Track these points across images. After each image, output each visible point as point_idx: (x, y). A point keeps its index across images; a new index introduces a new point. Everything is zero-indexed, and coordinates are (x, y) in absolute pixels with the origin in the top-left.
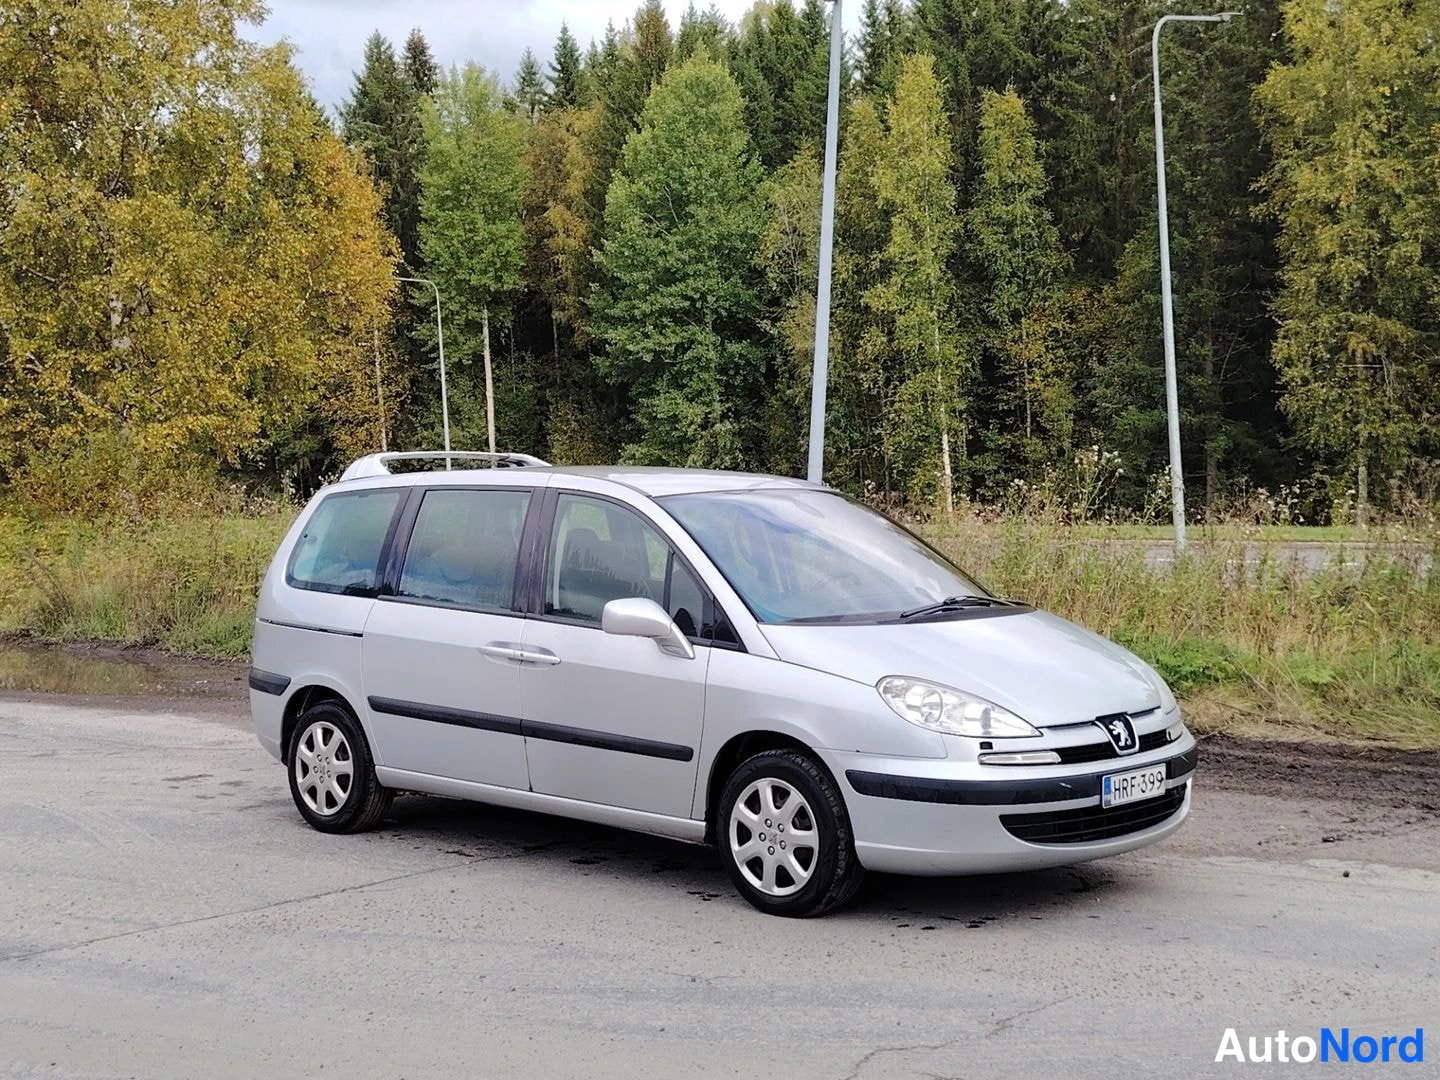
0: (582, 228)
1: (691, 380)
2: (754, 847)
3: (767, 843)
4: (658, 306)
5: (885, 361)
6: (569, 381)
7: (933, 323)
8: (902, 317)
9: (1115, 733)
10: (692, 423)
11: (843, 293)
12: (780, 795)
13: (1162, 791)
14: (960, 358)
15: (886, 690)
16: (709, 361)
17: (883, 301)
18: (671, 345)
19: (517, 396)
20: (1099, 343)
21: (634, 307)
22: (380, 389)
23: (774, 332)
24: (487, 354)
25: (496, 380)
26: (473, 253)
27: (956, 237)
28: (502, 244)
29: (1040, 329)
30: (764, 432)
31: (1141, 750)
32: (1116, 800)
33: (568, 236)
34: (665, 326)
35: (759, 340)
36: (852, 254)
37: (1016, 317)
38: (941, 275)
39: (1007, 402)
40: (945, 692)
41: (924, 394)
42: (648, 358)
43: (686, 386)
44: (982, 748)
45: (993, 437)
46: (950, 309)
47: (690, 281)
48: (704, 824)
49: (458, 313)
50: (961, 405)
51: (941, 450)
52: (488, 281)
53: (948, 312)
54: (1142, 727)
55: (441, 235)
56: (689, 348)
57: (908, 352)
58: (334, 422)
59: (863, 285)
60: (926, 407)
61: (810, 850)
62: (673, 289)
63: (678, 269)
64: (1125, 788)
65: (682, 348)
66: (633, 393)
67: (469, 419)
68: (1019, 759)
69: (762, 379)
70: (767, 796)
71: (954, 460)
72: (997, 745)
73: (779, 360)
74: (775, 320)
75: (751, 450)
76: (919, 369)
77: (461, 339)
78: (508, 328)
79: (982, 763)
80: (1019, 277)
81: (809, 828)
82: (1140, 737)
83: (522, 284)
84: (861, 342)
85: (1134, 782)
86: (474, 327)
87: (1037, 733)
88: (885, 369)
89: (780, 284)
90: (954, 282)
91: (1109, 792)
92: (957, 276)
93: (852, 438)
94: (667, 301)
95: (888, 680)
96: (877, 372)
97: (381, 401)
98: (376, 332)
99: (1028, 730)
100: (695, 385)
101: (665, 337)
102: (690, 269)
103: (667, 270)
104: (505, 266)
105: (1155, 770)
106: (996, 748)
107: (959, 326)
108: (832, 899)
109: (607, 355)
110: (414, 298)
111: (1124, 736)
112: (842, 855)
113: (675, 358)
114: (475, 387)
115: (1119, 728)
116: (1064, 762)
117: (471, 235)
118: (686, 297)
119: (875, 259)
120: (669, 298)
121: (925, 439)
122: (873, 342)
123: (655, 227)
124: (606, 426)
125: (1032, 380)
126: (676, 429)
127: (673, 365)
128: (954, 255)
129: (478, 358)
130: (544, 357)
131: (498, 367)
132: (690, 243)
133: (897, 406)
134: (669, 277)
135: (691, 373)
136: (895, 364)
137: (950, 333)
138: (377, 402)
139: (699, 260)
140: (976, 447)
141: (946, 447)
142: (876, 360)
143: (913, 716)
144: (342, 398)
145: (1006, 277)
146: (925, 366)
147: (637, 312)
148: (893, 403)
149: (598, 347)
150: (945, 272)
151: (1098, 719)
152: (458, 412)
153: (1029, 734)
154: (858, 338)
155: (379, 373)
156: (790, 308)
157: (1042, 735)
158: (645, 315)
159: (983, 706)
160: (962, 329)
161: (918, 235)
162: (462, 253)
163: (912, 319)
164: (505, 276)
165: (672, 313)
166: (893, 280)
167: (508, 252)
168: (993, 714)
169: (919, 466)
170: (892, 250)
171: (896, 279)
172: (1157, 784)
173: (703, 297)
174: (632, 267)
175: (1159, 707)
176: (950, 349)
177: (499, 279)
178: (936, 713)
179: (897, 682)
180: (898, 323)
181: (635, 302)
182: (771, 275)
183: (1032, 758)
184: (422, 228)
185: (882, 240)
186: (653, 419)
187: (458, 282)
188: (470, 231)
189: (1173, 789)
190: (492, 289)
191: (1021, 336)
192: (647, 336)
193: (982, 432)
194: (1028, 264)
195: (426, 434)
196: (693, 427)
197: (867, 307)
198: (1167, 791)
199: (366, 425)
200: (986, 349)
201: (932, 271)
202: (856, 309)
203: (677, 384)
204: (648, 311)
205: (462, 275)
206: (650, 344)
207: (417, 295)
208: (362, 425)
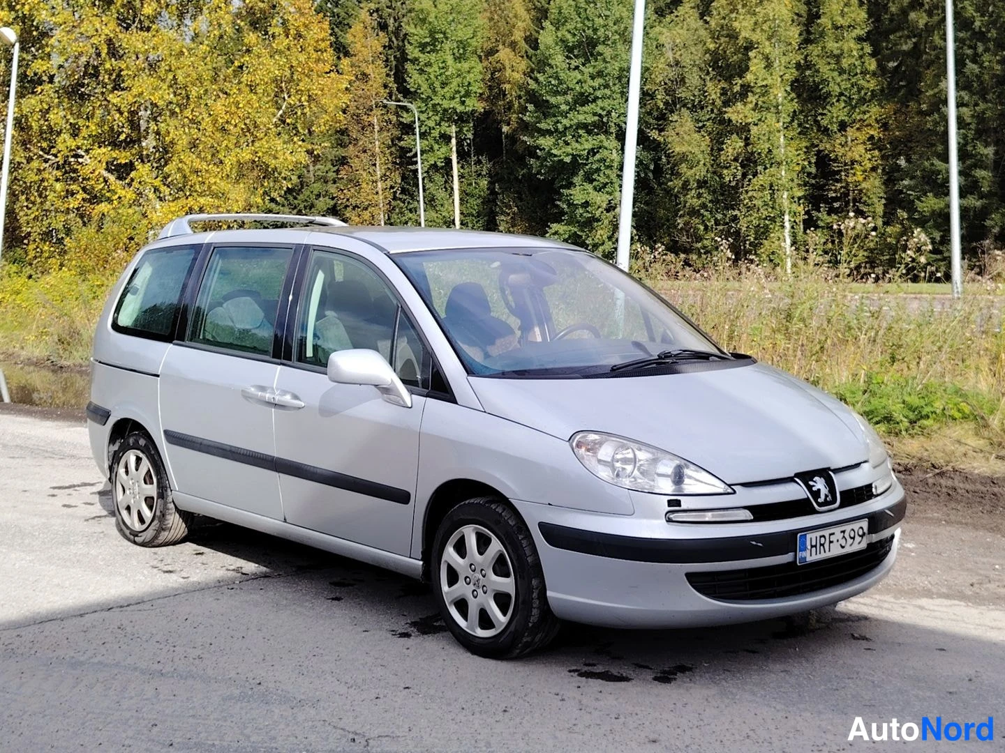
0: (523, 65)
1: (599, 175)
2: (461, 589)
3: (472, 587)
4: (576, 121)
5: (742, 161)
6: (512, 177)
7: (779, 131)
8: (755, 128)
9: (814, 489)
10: (599, 207)
11: (712, 110)
12: (483, 543)
13: (863, 545)
14: (799, 158)
15: (579, 445)
16: (612, 161)
17: (741, 116)
18: (584, 150)
19: (476, 188)
20: (906, 146)
21: (558, 122)
22: (379, 184)
23: (661, 139)
24: (454, 158)
25: (461, 176)
26: (444, 85)
27: (798, 66)
28: (465, 77)
29: (862, 137)
30: (652, 214)
31: (841, 506)
32: (811, 556)
33: (513, 71)
34: (580, 136)
35: (649, 146)
36: (719, 81)
37: (843, 126)
38: (786, 95)
39: (835, 191)
40: (640, 450)
41: (771, 186)
42: (568, 160)
43: (595, 180)
44: (669, 506)
45: (823, 217)
46: (793, 121)
47: (599, 102)
48: (421, 563)
49: (434, 129)
50: (799, 193)
51: (783, 227)
52: (455, 104)
53: (790, 123)
54: (844, 482)
55: (421, 71)
56: (598, 152)
57: (759, 154)
58: (346, 207)
59: (726, 103)
60: (772, 195)
61: (508, 596)
62: (586, 108)
63: (590, 94)
64: (822, 545)
65: (593, 152)
66: (557, 185)
67: (442, 205)
68: (709, 516)
69: (651, 175)
70: (472, 542)
71: (794, 235)
72: (686, 503)
73: (664, 159)
74: (661, 130)
75: (642, 227)
76: (768, 166)
77: (436, 147)
78: (470, 139)
79: (669, 521)
80: (846, 96)
81: (507, 575)
82: (841, 493)
83: (480, 107)
84: (724, 146)
85: (832, 538)
86: (446, 138)
87: (730, 490)
88: (743, 166)
89: (666, 103)
90: (796, 100)
91: (805, 549)
92: (799, 96)
93: (716, 218)
94: (581, 118)
95: (581, 435)
96: (736, 168)
97: (380, 192)
98: (377, 143)
99: (721, 488)
100: (602, 179)
101: (581, 144)
102: (599, 94)
103: (582, 94)
104: (468, 94)
105: (856, 526)
106: (684, 506)
107: (799, 133)
108: (527, 645)
109: (538, 158)
110: (402, 117)
111: (824, 491)
112: (536, 603)
113: (587, 160)
114: (446, 182)
115: (819, 484)
116: (756, 519)
117: (443, 71)
118: (595, 114)
119: (736, 84)
120: (585, 115)
121: (773, 220)
122: (734, 145)
123: (574, 63)
124: (538, 210)
125: (854, 174)
126: (588, 212)
127: (586, 165)
128: (796, 80)
129: (448, 161)
130: (496, 160)
131: (462, 167)
132: (600, 74)
133: (750, 194)
134: (583, 99)
135: (598, 170)
136: (749, 163)
137: (792, 139)
138: (377, 193)
139: (607, 86)
140: (810, 223)
141: (787, 225)
142: (736, 160)
143: (604, 473)
144: (352, 190)
145: (836, 96)
146: (772, 164)
147: (560, 126)
148: (747, 192)
149: (532, 151)
150: (789, 94)
151: (797, 475)
152: (433, 199)
153: (721, 491)
154: (723, 143)
155: (378, 173)
156: (672, 121)
157: (735, 492)
158: (566, 128)
159: (677, 462)
160: (801, 136)
161: (769, 66)
162: (437, 84)
163: (764, 128)
164: (468, 101)
165: (584, 126)
166: (749, 99)
167: (469, 83)
168: (687, 472)
169: (766, 239)
170: (749, 77)
171: (751, 98)
172: (858, 539)
173: (609, 113)
174: (556, 93)
175: (865, 462)
176: (792, 152)
177: (463, 103)
178: (629, 468)
179: (592, 437)
180: (752, 132)
181: (559, 118)
182: (659, 97)
183: (723, 516)
184: (408, 66)
185: (742, 69)
186: (570, 204)
187: (434, 105)
188: (443, 68)
189: (877, 542)
190: (458, 111)
191: (846, 142)
192: (568, 144)
193: (814, 213)
194: (853, 86)
195: (411, 215)
196: (600, 209)
197: (730, 120)
198: (870, 545)
199: (369, 209)
200: (819, 152)
201: (780, 94)
202: (722, 122)
203: (589, 179)
204: (568, 125)
205: (437, 100)
206: (569, 149)
207: (405, 115)
208: (366, 209)
